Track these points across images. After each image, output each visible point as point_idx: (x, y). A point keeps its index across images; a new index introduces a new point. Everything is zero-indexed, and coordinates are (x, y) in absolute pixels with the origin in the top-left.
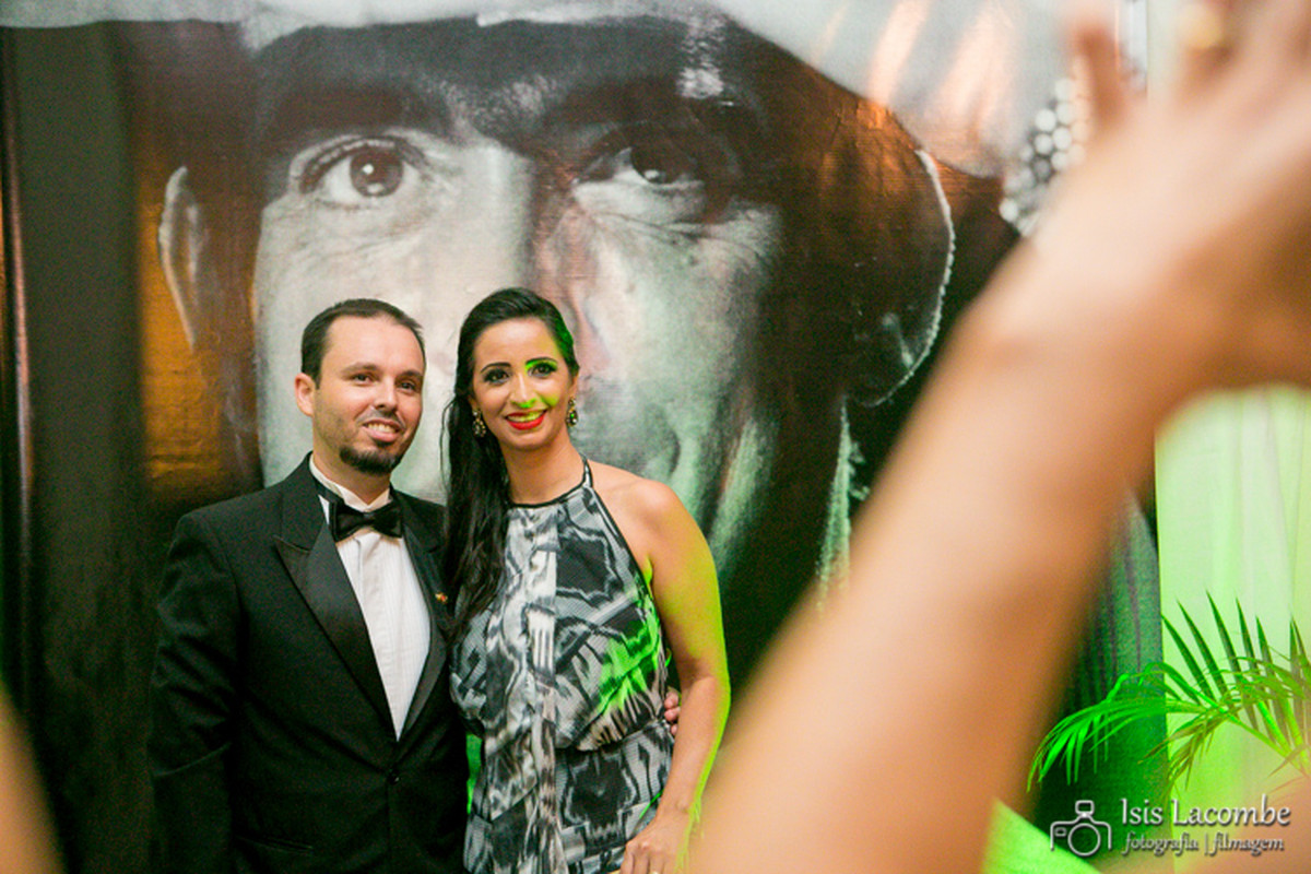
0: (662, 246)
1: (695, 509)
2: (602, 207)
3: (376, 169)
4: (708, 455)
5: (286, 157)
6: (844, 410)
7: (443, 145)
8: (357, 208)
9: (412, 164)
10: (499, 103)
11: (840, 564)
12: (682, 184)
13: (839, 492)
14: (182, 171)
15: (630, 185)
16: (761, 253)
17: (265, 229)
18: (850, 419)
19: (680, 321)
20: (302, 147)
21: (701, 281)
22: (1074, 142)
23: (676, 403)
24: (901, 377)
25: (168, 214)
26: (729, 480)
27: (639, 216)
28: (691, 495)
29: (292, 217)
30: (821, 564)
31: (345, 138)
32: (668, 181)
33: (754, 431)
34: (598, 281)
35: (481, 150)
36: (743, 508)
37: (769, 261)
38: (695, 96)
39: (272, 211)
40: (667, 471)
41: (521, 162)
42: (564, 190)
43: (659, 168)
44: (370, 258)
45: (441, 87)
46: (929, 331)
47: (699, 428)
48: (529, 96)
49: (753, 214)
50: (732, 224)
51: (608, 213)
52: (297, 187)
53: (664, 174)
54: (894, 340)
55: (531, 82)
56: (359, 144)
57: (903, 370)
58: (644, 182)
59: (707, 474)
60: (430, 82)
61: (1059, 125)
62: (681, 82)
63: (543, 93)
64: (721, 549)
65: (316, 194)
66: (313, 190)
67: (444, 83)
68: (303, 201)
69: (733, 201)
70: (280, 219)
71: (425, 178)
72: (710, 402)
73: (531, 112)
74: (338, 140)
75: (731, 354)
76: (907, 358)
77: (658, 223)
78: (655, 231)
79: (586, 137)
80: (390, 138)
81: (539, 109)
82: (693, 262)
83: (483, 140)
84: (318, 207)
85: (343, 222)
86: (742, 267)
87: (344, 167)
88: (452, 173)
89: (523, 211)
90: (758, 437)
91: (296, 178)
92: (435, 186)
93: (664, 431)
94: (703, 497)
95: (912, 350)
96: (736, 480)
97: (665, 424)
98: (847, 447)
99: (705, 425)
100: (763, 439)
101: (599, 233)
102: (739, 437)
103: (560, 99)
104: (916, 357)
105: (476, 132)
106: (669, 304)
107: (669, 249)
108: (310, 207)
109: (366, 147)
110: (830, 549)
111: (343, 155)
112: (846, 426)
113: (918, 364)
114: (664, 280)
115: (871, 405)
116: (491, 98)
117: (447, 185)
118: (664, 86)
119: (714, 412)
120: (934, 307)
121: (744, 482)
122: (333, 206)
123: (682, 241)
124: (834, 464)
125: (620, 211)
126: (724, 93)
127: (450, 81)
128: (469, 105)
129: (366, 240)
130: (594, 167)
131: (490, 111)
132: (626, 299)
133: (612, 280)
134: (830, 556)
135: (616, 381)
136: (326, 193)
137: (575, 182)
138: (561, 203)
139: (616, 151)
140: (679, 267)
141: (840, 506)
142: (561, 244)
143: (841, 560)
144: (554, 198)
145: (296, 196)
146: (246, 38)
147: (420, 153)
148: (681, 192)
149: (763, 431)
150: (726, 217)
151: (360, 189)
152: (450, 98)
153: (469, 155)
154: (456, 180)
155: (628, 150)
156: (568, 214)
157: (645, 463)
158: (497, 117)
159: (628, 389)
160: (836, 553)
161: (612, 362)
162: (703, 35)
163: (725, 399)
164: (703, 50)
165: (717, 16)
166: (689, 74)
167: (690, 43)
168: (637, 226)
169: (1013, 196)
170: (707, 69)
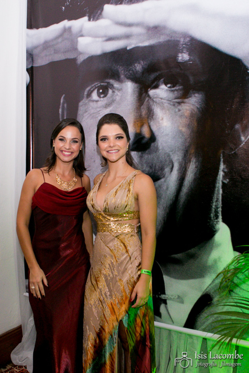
0: (171, 106)
1: (177, 183)
2: (156, 96)
3: (103, 91)
4: (181, 168)
5: (85, 89)
6: (221, 155)
7: (118, 83)
8: (98, 101)
9: (111, 88)
10: (131, 70)
11: (218, 203)
12: (177, 88)
14: (64, 95)
15: (163, 89)
16: (198, 107)
17: (79, 108)
18: (224, 158)
19: (175, 128)
20: (87, 87)
21: (181, 116)
23: (173, 152)
25: (61, 106)
26: (187, 175)
27: (165, 98)
28: (176, 179)
29: (85, 104)
30: (213, 202)
31: (96, 83)
32: (173, 87)
33: (194, 161)
34: (154, 117)
35: (126, 83)
36: (190, 184)
37: (201, 109)
38: (181, 61)
39: (81, 104)
40: (170, 172)
41: (136, 85)
42: (147, 92)
43: (171, 84)
44: (100, 114)
45: (118, 67)
47: (179, 159)
48: (138, 67)
49: (197, 95)
50: (190, 98)
51: (157, 98)
52: (86, 97)
54: (239, 133)
55: (139, 63)
56: (99, 85)
58: (167, 88)
59: (181, 173)
60: (115, 66)
62: (178, 58)
63: (142, 65)
64: (184, 195)
65: (90, 99)
66: (89, 97)
67: (119, 66)
68: (87, 100)
69: (191, 91)
70: (82, 105)
71: (113, 92)
72: (182, 152)
73: (139, 71)
74: (95, 84)
75: (189, 138)
76: (243, 138)
77: (170, 99)
78: (169, 102)
79: (153, 76)
80: (106, 82)
81: (141, 70)
82: (179, 110)
83: (127, 80)
84: (90, 102)
85: (95, 105)
86: (193, 111)
87: (95, 91)
88: (119, 90)
89: (136, 98)
90: (195, 162)
91: (86, 95)
92: (116, 94)
93: (169, 160)
94: (180, 180)
95: (244, 136)
96: (188, 175)
97: (170, 158)
98: (222, 166)
99: (180, 158)
100: (197, 163)
101: (155, 103)
102: (190, 162)
103: (146, 67)
104: (246, 138)
105: (125, 78)
106: (172, 123)
107: (173, 107)
108: (88, 102)
109: (101, 85)
110: (215, 198)
111: (96, 88)
112: (222, 160)
114: (171, 116)
115: (230, 153)
116: (129, 69)
117: (118, 93)
118: (173, 59)
119: (183, 155)
121: (191, 176)
122: (93, 101)
123: (176, 104)
124: (218, 172)
125: (161, 96)
126: (189, 59)
127: (120, 66)
128: (124, 71)
129: (100, 109)
130: (154, 85)
131: (129, 72)
132: (161, 122)
133: (157, 117)
134: (215, 200)
135: (157, 146)
136: (92, 98)
137: (149, 89)
138: (145, 96)
139: (160, 80)
140: (175, 112)
141: (219, 185)
142: (145, 107)
143: (219, 201)
144: (144, 94)
145: (86, 99)
146: (77, 61)
147: (112, 85)
148: (177, 90)
149: (197, 161)
150: (188, 96)
151: (99, 96)
152: (120, 70)
153: (124, 84)
154: (121, 92)
155: (163, 79)
156: (147, 99)
157: (164, 169)
158: (131, 74)
159: (160, 148)
160: (218, 199)
161: (157, 140)
162: (184, 43)
163: (187, 151)
164: (184, 47)
165: (188, 37)
166: (180, 55)
167: (180, 46)
168: (165, 101)
170: (185, 53)
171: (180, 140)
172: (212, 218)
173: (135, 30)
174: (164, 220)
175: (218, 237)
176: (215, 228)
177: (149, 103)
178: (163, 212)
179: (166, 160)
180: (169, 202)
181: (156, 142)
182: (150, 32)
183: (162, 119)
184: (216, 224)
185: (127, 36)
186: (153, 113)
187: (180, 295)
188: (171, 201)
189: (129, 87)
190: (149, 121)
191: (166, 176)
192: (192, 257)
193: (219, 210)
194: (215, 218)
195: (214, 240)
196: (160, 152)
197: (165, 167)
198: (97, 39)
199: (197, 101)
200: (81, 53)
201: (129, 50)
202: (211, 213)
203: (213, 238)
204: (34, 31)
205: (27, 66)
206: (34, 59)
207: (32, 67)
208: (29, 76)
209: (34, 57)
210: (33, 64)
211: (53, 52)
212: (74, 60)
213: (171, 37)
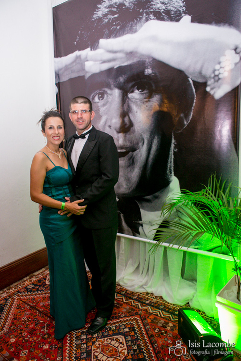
0: (141, 104)
1: (146, 152)
2: (132, 98)
3: (101, 96)
4: (149, 142)
5: (90, 95)
6: (173, 134)
7: (109, 90)
8: (99, 102)
9: (106, 94)
10: (118, 81)
12: (145, 92)
13: (172, 150)
15: (136, 93)
16: (158, 103)
18: (174, 135)
20: (92, 94)
21: (148, 110)
22: (225, 71)
23: (144, 133)
24: (184, 127)
27: (138, 98)
28: (146, 150)
30: (168, 164)
31: (97, 91)
32: (143, 91)
33: (157, 138)
34: (132, 111)
35: (115, 90)
36: (155, 152)
37: (160, 105)
38: (147, 74)
40: (142, 145)
41: (121, 91)
42: (127, 95)
43: (141, 89)
46: (190, 117)
47: (147, 137)
48: (121, 79)
49: (157, 96)
50: (153, 98)
51: (133, 99)
54: (183, 119)
55: (122, 77)
56: (99, 92)
57: (184, 125)
58: (139, 92)
59: (149, 146)
60: (108, 80)
61: (221, 68)
62: (145, 72)
63: (124, 78)
64: (151, 160)
66: (93, 100)
67: (110, 80)
69: (153, 94)
71: (107, 96)
76: (185, 123)
77: (141, 99)
78: (140, 101)
79: (130, 85)
80: (103, 90)
81: (123, 81)
83: (115, 88)
84: (94, 103)
86: (155, 106)
87: (97, 97)
88: (111, 95)
89: (121, 100)
90: (157, 139)
91: (91, 99)
92: (109, 97)
94: (148, 150)
95: (186, 121)
96: (153, 147)
97: (142, 137)
98: (173, 141)
99: (148, 137)
100: (158, 139)
101: (132, 103)
102: (154, 139)
103: (126, 79)
104: (187, 123)
105: (114, 87)
106: (143, 115)
107: (143, 104)
109: (100, 92)
111: (97, 94)
112: (173, 137)
113: (187, 124)
114: (142, 110)
115: (178, 132)
116: (116, 81)
117: (110, 97)
119: (150, 134)
120: (191, 112)
121: (155, 147)
123: (145, 102)
124: (171, 144)
125: (136, 98)
126: (152, 73)
128: (113, 83)
130: (131, 90)
132: (136, 114)
133: (134, 111)
134: (169, 162)
135: (134, 129)
136: (95, 100)
137: (128, 93)
138: (126, 98)
139: (134, 87)
140: (144, 107)
141: (172, 152)
142: (126, 105)
143: (172, 163)
144: (125, 97)
146: (85, 77)
147: (106, 92)
148: (145, 93)
149: (158, 138)
150: (152, 97)
151: (99, 98)
152: (111, 82)
153: (113, 91)
154: (112, 96)
155: (136, 87)
156: (127, 100)
157: (139, 144)
158: (117, 84)
159: (136, 130)
160: (171, 161)
161: (134, 126)
162: (149, 62)
163: (152, 132)
164: (148, 65)
165: (151, 58)
166: (146, 70)
167: (146, 64)
168: (138, 101)
169: (209, 86)
170: (149, 69)
172: (168, 174)
173: (119, 55)
174: (140, 176)
175: (171, 185)
176: (169, 180)
177: (129, 102)
178: (139, 171)
179: (140, 138)
180: (143, 164)
181: (133, 127)
182: (128, 56)
183: (137, 112)
184: (170, 177)
185: (113, 60)
186: (131, 109)
187: (150, 221)
188: (144, 164)
189: (116, 93)
190: (129, 114)
191: (140, 148)
192: (157, 197)
193: (172, 168)
194: (170, 173)
195: (169, 187)
196: (136, 133)
197: (139, 142)
198: (97, 62)
199: (157, 100)
200: (87, 72)
201: (115, 69)
202: (167, 170)
203: (169, 186)
204: (59, 59)
205: (56, 82)
206: (60, 77)
207: (59, 83)
208: (58, 88)
209: (60, 75)
210: (59, 80)
211: (70, 72)
212: (83, 77)
213: (141, 59)
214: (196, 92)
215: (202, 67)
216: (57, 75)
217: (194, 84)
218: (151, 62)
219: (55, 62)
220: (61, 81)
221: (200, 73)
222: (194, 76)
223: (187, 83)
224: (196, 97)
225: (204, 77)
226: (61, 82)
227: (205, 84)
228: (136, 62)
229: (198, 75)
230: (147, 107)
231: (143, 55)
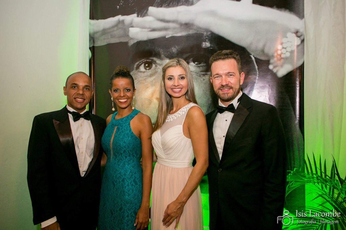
0: (197, 77)
3: (148, 65)
5: (134, 64)
7: (159, 60)
8: (145, 72)
9: (154, 64)
12: (202, 65)
15: (192, 65)
19: (201, 91)
20: (137, 62)
21: (205, 84)
22: (287, 51)
27: (194, 71)
29: (135, 74)
31: (143, 60)
35: (166, 60)
38: (205, 47)
43: (197, 62)
44: (147, 81)
45: (159, 49)
48: (174, 50)
53: (199, 63)
55: (175, 47)
56: (145, 61)
58: (195, 65)
60: (157, 49)
61: (283, 48)
62: (202, 45)
63: (177, 49)
65: (138, 70)
66: (138, 69)
70: (133, 75)
71: (156, 66)
72: (206, 107)
73: (174, 53)
77: (197, 72)
78: (196, 74)
79: (185, 56)
80: (150, 59)
81: (176, 52)
83: (166, 59)
85: (142, 75)
87: (143, 65)
91: (135, 68)
92: (158, 67)
103: (180, 50)
105: (165, 57)
107: (199, 77)
108: (137, 72)
109: (146, 61)
111: (143, 63)
114: (198, 84)
116: (168, 51)
117: (160, 67)
118: (199, 46)
119: (207, 109)
122: (141, 72)
123: (202, 76)
125: (191, 70)
126: (210, 46)
127: (161, 48)
128: (164, 52)
129: (146, 78)
131: (167, 53)
136: (140, 70)
139: (190, 59)
140: (201, 81)
145: (135, 70)
146: (129, 44)
147: (155, 62)
150: (209, 71)
151: (146, 69)
152: (161, 51)
153: (163, 61)
155: (192, 59)
158: (169, 54)
162: (207, 35)
163: (209, 107)
164: (206, 38)
165: (209, 32)
166: (204, 43)
167: (204, 37)
168: (194, 73)
169: (272, 64)
170: (207, 42)
171: (205, 99)
173: (172, 25)
182: (182, 27)
185: (166, 29)
198: (144, 30)
200: (131, 39)
201: (167, 38)
204: (94, 22)
205: (89, 46)
206: (95, 41)
207: (93, 47)
208: (91, 52)
209: (95, 39)
210: (94, 44)
211: (110, 37)
212: (126, 43)
213: (198, 31)
214: (258, 69)
215: (264, 46)
216: (92, 38)
217: (256, 61)
218: (210, 36)
219: (90, 24)
220: (96, 45)
221: (263, 51)
222: (256, 53)
223: (249, 60)
224: (259, 74)
225: (267, 55)
226: (97, 47)
227: (268, 62)
228: (192, 34)
229: (261, 53)
230: (205, 81)
231: (200, 28)
